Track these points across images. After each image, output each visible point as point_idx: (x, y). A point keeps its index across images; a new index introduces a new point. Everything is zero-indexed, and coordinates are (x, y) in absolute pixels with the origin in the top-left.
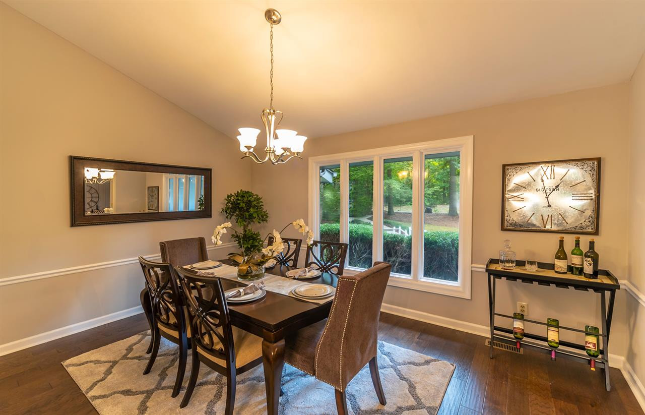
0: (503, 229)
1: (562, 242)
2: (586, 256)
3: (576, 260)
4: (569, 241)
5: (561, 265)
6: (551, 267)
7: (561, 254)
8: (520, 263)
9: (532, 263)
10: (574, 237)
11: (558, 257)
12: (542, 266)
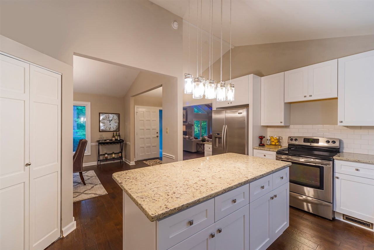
0: (100, 131)
1: (114, 133)
2: (118, 136)
3: (116, 137)
4: (115, 133)
5: (114, 139)
6: (112, 140)
7: (114, 136)
8: (106, 140)
9: (108, 140)
10: (116, 132)
11: (113, 137)
12: (110, 140)
